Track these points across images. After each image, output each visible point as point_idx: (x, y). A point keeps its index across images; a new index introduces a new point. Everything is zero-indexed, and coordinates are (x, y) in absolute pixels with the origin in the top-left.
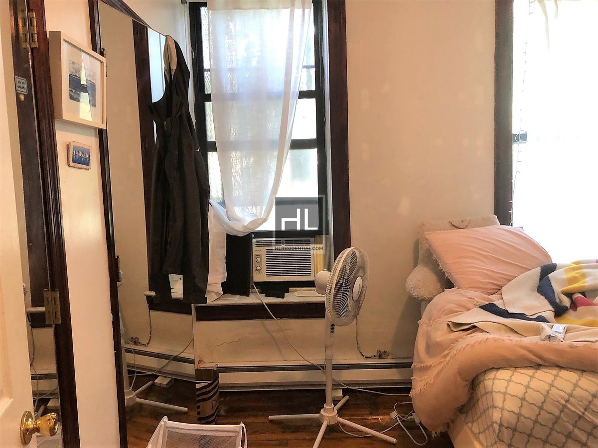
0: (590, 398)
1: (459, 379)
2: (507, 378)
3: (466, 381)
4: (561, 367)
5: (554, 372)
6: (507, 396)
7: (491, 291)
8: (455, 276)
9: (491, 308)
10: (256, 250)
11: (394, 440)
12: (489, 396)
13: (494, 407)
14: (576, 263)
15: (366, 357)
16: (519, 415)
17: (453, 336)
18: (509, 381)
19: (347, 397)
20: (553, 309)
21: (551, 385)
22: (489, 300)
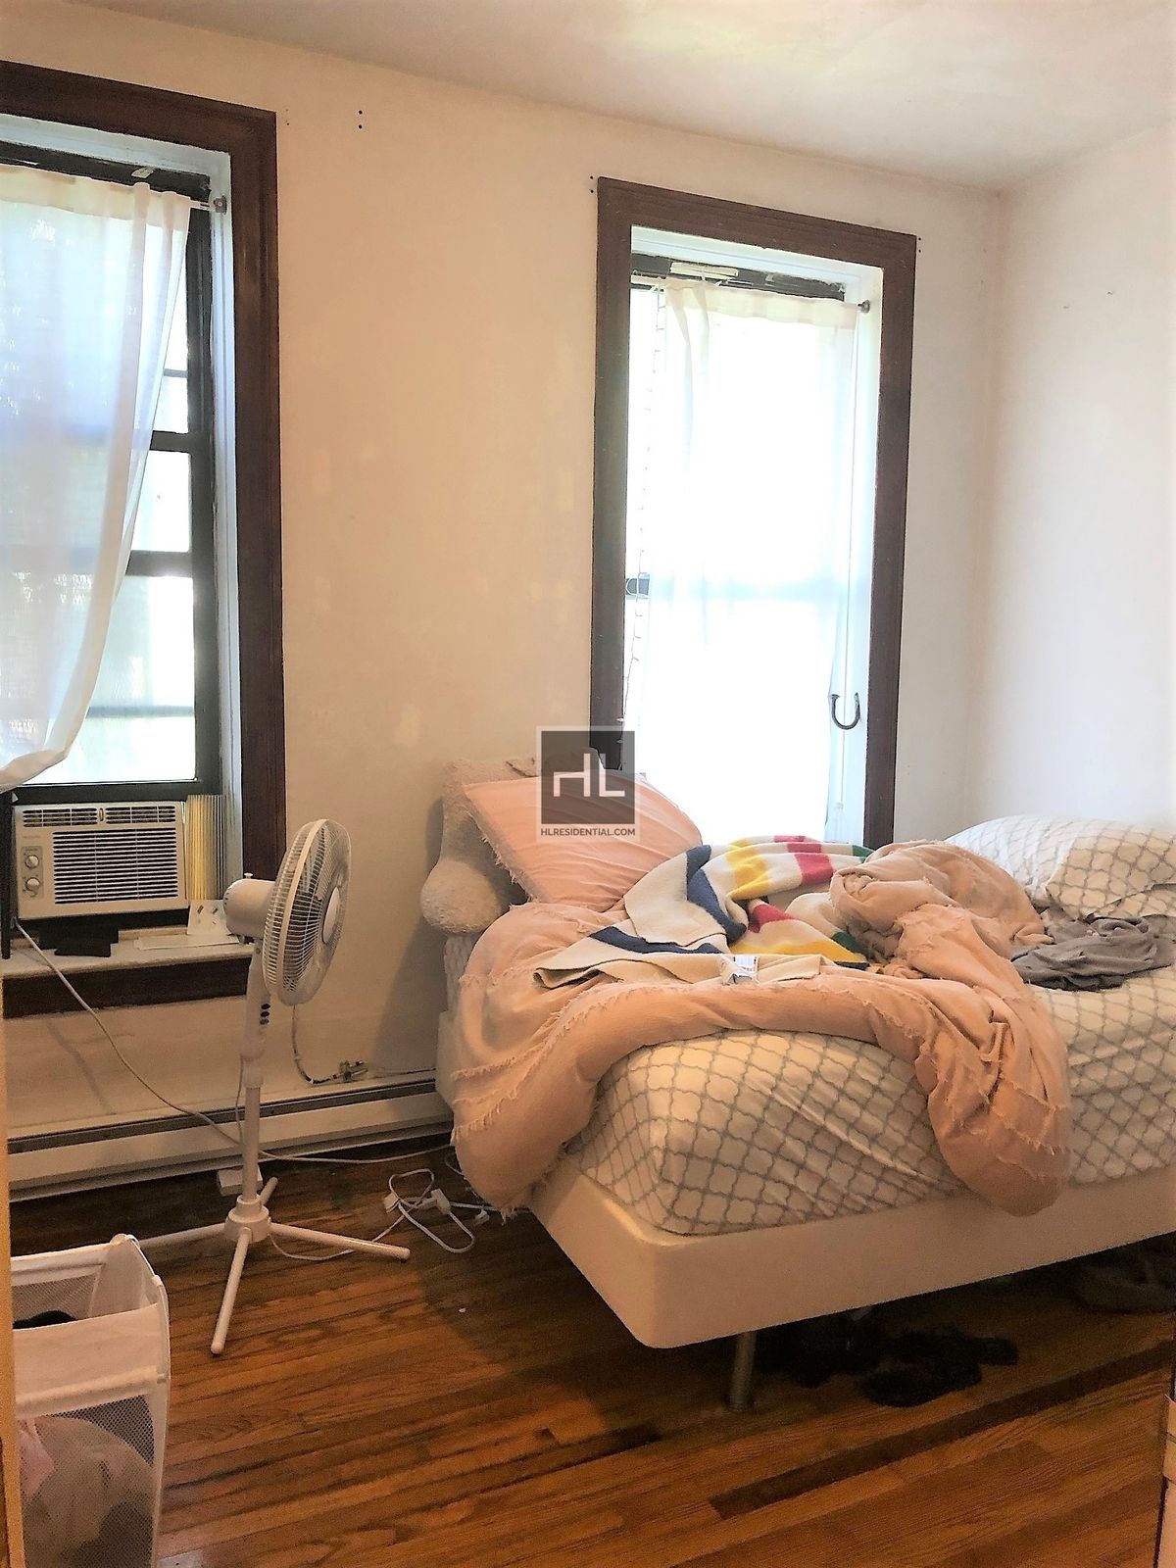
0: (809, 1079)
1: (578, 1079)
2: (673, 1060)
3: (594, 1080)
4: (759, 1030)
5: (750, 1039)
6: (677, 1095)
7: (604, 905)
8: (532, 877)
9: (610, 936)
10: (24, 836)
11: (404, 1252)
12: (639, 1102)
13: (652, 1119)
14: (742, 844)
15: (315, 1082)
16: (697, 1125)
17: (551, 997)
18: (677, 1066)
19: (273, 1182)
20: (724, 931)
21: (748, 1064)
22: (605, 921)
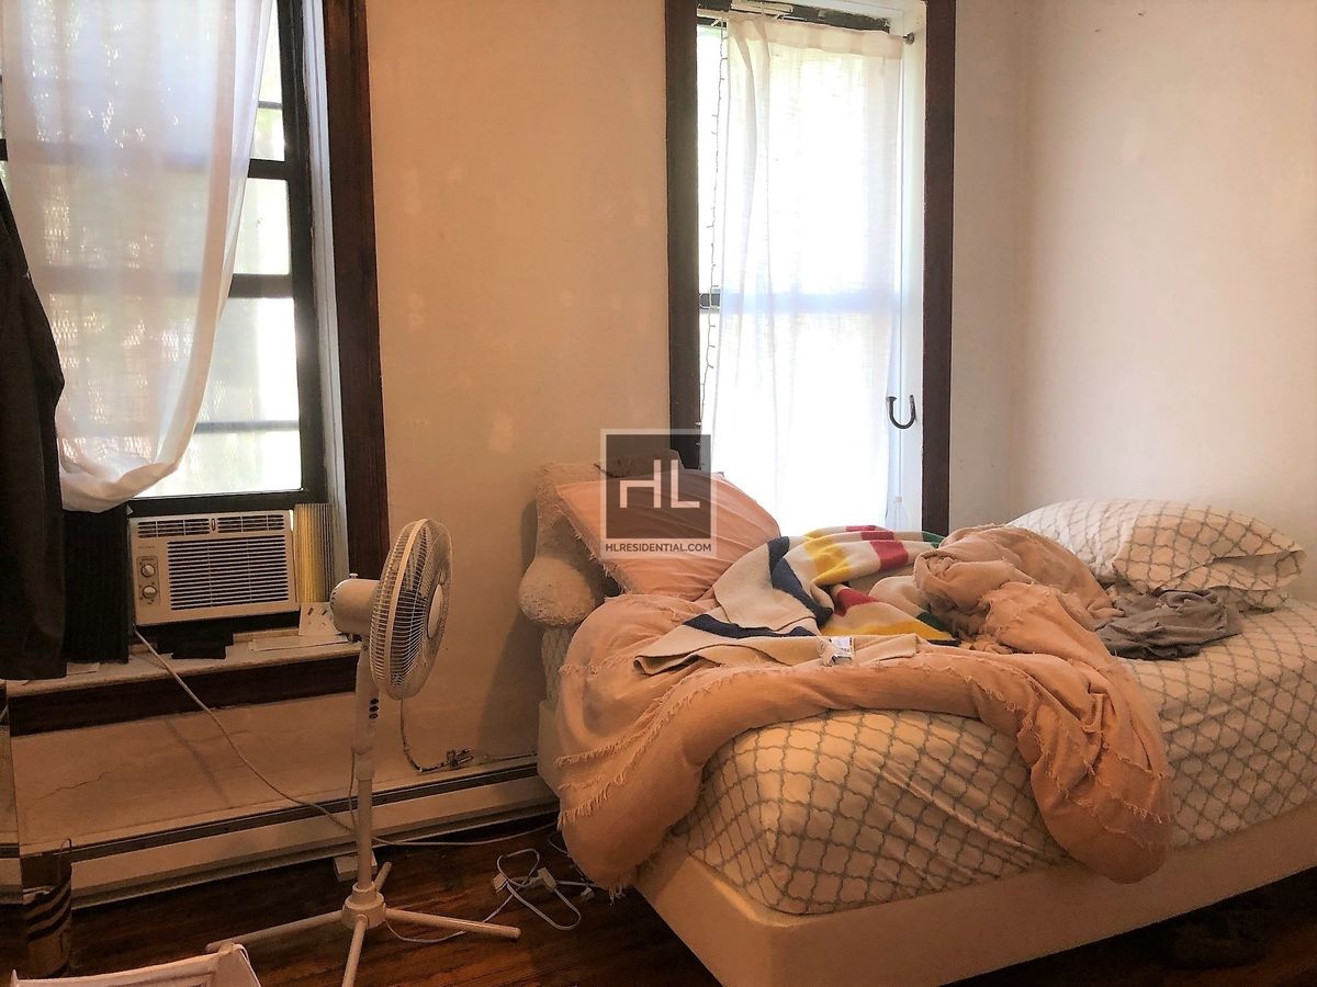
0: (916, 757)
1: (685, 764)
2: (781, 743)
3: (699, 764)
4: (863, 710)
5: (855, 718)
6: (787, 777)
7: (693, 594)
8: (625, 570)
9: (703, 623)
10: (139, 546)
11: (515, 931)
12: (749, 786)
13: (761, 801)
14: (815, 535)
15: (424, 770)
16: (810, 806)
17: (652, 683)
18: (785, 748)
19: (387, 866)
20: (812, 614)
21: (855, 743)
22: (699, 610)
